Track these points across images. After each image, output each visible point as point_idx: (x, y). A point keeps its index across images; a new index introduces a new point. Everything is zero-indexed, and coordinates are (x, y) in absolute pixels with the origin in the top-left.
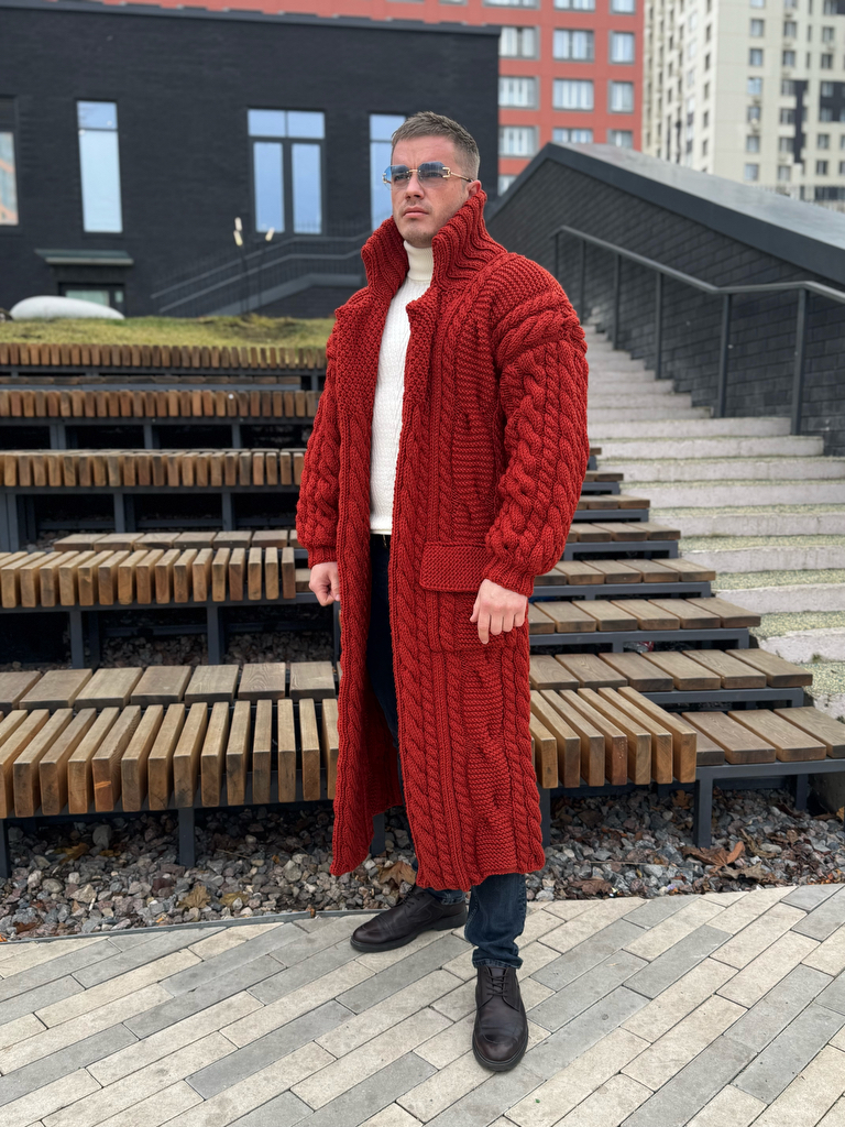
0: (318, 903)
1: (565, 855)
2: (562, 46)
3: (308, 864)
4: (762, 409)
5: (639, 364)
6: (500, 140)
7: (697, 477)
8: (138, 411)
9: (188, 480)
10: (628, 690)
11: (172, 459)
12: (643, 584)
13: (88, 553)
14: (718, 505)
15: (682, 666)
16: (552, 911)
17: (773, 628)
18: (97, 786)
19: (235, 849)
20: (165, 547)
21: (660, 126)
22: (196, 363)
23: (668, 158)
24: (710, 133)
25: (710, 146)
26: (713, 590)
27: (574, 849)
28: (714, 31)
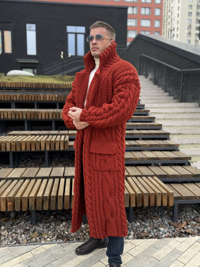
0: (68, 237)
1: (137, 224)
2: (143, 11)
3: (66, 225)
4: (191, 100)
5: (160, 88)
6: (128, 34)
7: (175, 118)
8: (33, 99)
9: (43, 117)
10: (155, 178)
11: (39, 112)
12: (160, 147)
13: (16, 136)
14: (180, 125)
15: (170, 171)
16: (132, 243)
17: (194, 160)
18: (8, 204)
19: (48, 219)
20: (36, 135)
21: (166, 31)
22: (49, 87)
23: (168, 37)
24: (179, 32)
25: (179, 36)
26: (179, 149)
27: (139, 222)
28: (180, 8)
